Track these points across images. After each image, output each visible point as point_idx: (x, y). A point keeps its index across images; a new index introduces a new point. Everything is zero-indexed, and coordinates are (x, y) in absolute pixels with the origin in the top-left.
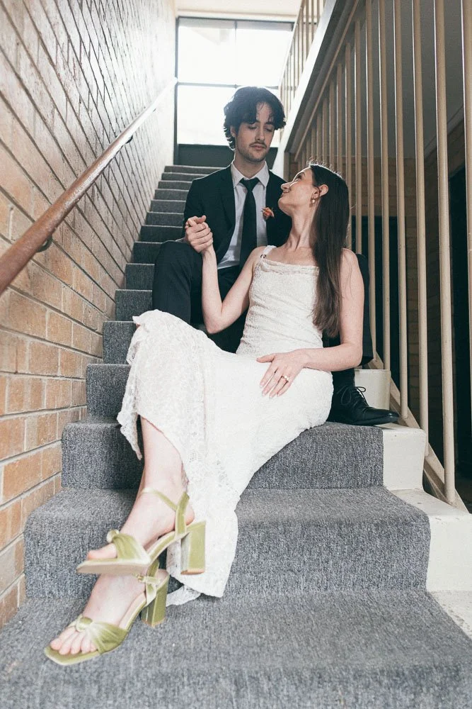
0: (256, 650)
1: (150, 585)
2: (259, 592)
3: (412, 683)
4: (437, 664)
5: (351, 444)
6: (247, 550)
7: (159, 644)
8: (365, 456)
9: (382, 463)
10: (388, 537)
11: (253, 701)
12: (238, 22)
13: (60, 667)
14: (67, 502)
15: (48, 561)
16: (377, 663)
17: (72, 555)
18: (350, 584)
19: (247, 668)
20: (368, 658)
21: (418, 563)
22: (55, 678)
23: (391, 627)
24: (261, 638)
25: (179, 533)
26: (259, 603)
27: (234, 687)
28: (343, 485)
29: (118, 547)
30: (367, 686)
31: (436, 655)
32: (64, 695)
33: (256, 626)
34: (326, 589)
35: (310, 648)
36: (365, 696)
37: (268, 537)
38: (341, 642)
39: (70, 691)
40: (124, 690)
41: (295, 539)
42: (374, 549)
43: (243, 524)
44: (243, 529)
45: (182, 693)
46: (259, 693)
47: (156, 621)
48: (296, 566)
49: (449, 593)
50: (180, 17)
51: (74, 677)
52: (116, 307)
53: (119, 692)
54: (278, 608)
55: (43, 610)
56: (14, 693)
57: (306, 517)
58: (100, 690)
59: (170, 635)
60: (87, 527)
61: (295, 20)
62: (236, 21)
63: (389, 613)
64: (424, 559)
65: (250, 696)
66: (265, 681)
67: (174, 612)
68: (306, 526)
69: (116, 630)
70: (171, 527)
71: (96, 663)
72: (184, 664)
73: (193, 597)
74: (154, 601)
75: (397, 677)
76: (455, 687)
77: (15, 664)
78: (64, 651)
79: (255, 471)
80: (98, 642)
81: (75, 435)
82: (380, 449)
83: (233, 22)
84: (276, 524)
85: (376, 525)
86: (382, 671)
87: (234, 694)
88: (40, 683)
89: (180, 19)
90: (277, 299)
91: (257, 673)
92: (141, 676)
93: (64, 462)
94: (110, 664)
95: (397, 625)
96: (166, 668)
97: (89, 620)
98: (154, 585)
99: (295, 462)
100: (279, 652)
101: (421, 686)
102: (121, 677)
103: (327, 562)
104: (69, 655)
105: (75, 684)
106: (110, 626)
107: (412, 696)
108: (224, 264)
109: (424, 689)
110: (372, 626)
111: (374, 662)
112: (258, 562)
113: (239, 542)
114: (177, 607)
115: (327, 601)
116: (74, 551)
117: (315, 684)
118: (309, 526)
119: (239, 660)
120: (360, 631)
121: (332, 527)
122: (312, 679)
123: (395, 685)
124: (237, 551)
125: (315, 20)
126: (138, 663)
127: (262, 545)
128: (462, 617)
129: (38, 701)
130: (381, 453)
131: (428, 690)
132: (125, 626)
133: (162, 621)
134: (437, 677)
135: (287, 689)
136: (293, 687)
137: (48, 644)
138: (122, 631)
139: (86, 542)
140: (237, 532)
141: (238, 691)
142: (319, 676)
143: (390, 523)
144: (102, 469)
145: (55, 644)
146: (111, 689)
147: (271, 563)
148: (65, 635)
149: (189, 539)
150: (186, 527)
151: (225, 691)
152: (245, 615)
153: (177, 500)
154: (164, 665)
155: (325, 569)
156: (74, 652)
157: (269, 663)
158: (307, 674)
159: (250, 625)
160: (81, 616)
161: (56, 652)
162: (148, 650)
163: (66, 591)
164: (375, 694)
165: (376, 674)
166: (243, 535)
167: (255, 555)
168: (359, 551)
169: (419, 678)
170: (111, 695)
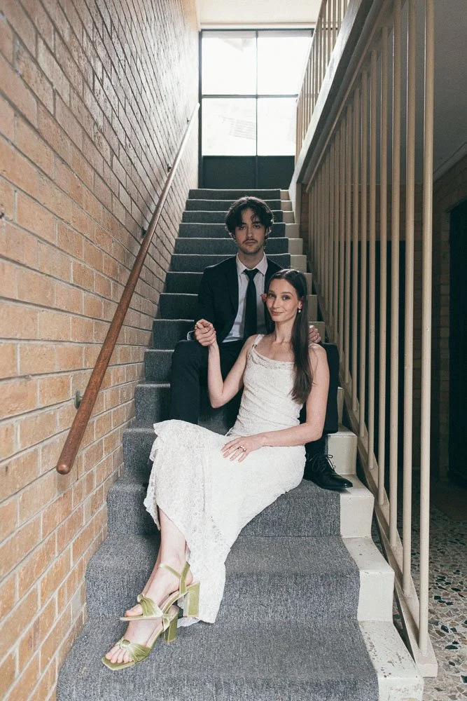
0: (231, 664)
1: (166, 619)
2: (241, 618)
3: (325, 691)
4: (343, 679)
5: (315, 505)
6: (232, 591)
7: (171, 657)
8: (326, 515)
9: (339, 519)
10: (329, 585)
11: (226, 697)
12: (259, 32)
13: (112, 671)
14: (112, 550)
15: (102, 595)
16: (305, 677)
17: (117, 592)
18: (303, 615)
19: (223, 676)
20: (300, 673)
21: (351, 603)
22: (109, 678)
23: (322, 650)
24: (236, 655)
25: (182, 593)
26: (239, 627)
27: (214, 688)
28: (310, 534)
29: (143, 608)
30: (297, 691)
31: (344, 674)
32: (115, 689)
33: (234, 646)
34: (286, 618)
35: (265, 665)
36: (294, 697)
37: (245, 583)
38: (286, 661)
39: (118, 686)
40: (149, 687)
41: (264, 585)
42: (319, 593)
43: (230, 573)
44: (228, 577)
45: (183, 690)
46: (229, 692)
47: (171, 639)
48: (265, 603)
49: (373, 622)
50: (203, 30)
51: (120, 677)
52: (145, 366)
53: (146, 688)
54: (252, 631)
55: (99, 627)
56: (85, 686)
57: (274, 569)
58: (135, 686)
59: (179, 650)
60: (125, 574)
61: (314, 26)
62: (257, 30)
63: (324, 639)
64: (355, 601)
65: (224, 695)
66: (234, 685)
67: (183, 632)
68: (273, 576)
69: (144, 649)
70: (177, 588)
71: (132, 669)
72: (185, 672)
73: (196, 622)
74: (168, 628)
75: (316, 687)
76: (352, 695)
77: (85, 668)
78: (113, 661)
79: (243, 527)
80: (133, 656)
81: (116, 497)
82: (338, 509)
83: (255, 32)
84: (251, 574)
85: (322, 577)
86: (307, 683)
87: (214, 692)
88: (100, 680)
89: (203, 32)
90: (263, 388)
91: (229, 680)
92: (159, 679)
93: (109, 515)
94: (141, 671)
95: (327, 648)
96: (174, 674)
97: (128, 642)
98: (168, 619)
99: (275, 518)
100: (245, 667)
101: (331, 693)
102: (147, 679)
103: (287, 600)
104: (116, 664)
105: (121, 682)
106: (140, 646)
107: (325, 699)
108: (230, 338)
109: (333, 695)
110: (310, 648)
111: (303, 677)
112: (239, 599)
113: (226, 586)
114: (185, 628)
115: (285, 627)
116: (117, 590)
117: (264, 688)
118: (274, 576)
119: (219, 671)
120: (301, 653)
121: (290, 577)
122: (263, 685)
123: (315, 692)
124: (225, 592)
125: (337, 26)
126: (157, 671)
127: (242, 589)
128: (374, 644)
129: (99, 691)
130: (338, 512)
131: (335, 695)
132: (150, 645)
133: (175, 639)
134: (342, 688)
135: (247, 690)
136: (251, 690)
137: (104, 656)
138: (148, 649)
139: (125, 584)
140: (224, 580)
141: (217, 691)
142: (267, 684)
143: (332, 576)
144: (136, 521)
145: (108, 656)
146: (142, 686)
147: (248, 600)
148: (113, 651)
149: (189, 596)
150: (186, 588)
151: (209, 691)
152: (228, 636)
153: (180, 571)
154: (173, 672)
155: (286, 605)
156: (120, 661)
157: (237, 674)
158: (260, 682)
159: (230, 645)
160: (123, 639)
161: (109, 661)
162: (164, 662)
163: (113, 613)
164: (301, 696)
165: (303, 684)
166: (229, 582)
167: (237, 595)
168: (309, 595)
169: (330, 687)
170: (141, 690)
